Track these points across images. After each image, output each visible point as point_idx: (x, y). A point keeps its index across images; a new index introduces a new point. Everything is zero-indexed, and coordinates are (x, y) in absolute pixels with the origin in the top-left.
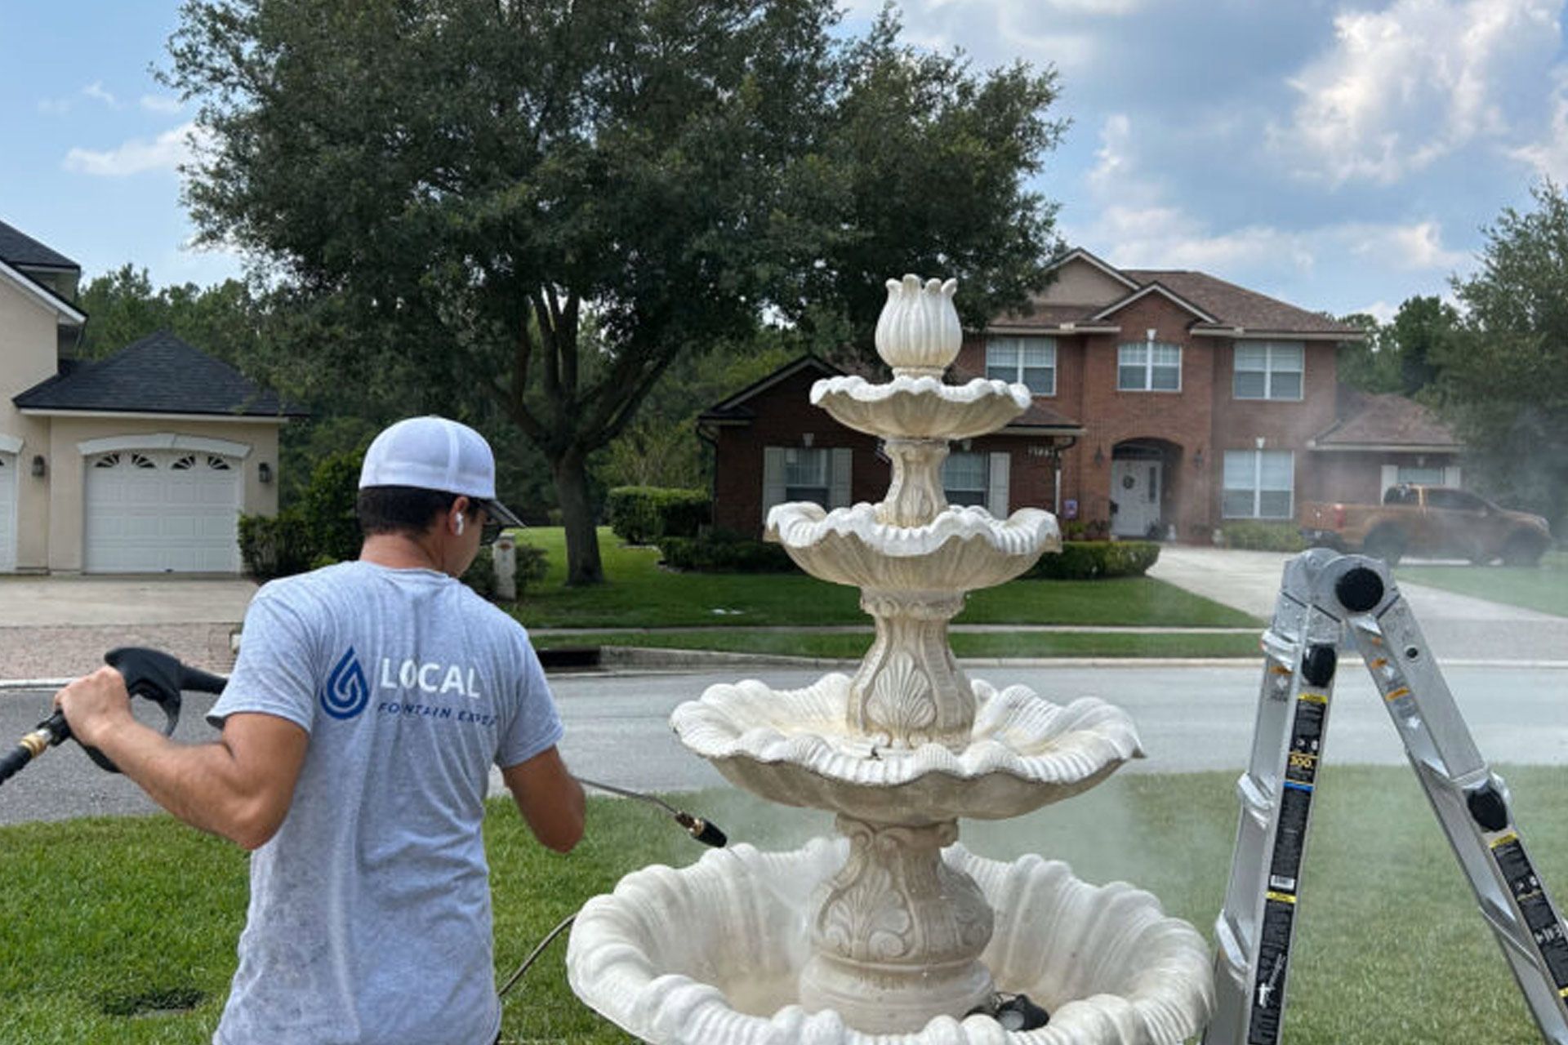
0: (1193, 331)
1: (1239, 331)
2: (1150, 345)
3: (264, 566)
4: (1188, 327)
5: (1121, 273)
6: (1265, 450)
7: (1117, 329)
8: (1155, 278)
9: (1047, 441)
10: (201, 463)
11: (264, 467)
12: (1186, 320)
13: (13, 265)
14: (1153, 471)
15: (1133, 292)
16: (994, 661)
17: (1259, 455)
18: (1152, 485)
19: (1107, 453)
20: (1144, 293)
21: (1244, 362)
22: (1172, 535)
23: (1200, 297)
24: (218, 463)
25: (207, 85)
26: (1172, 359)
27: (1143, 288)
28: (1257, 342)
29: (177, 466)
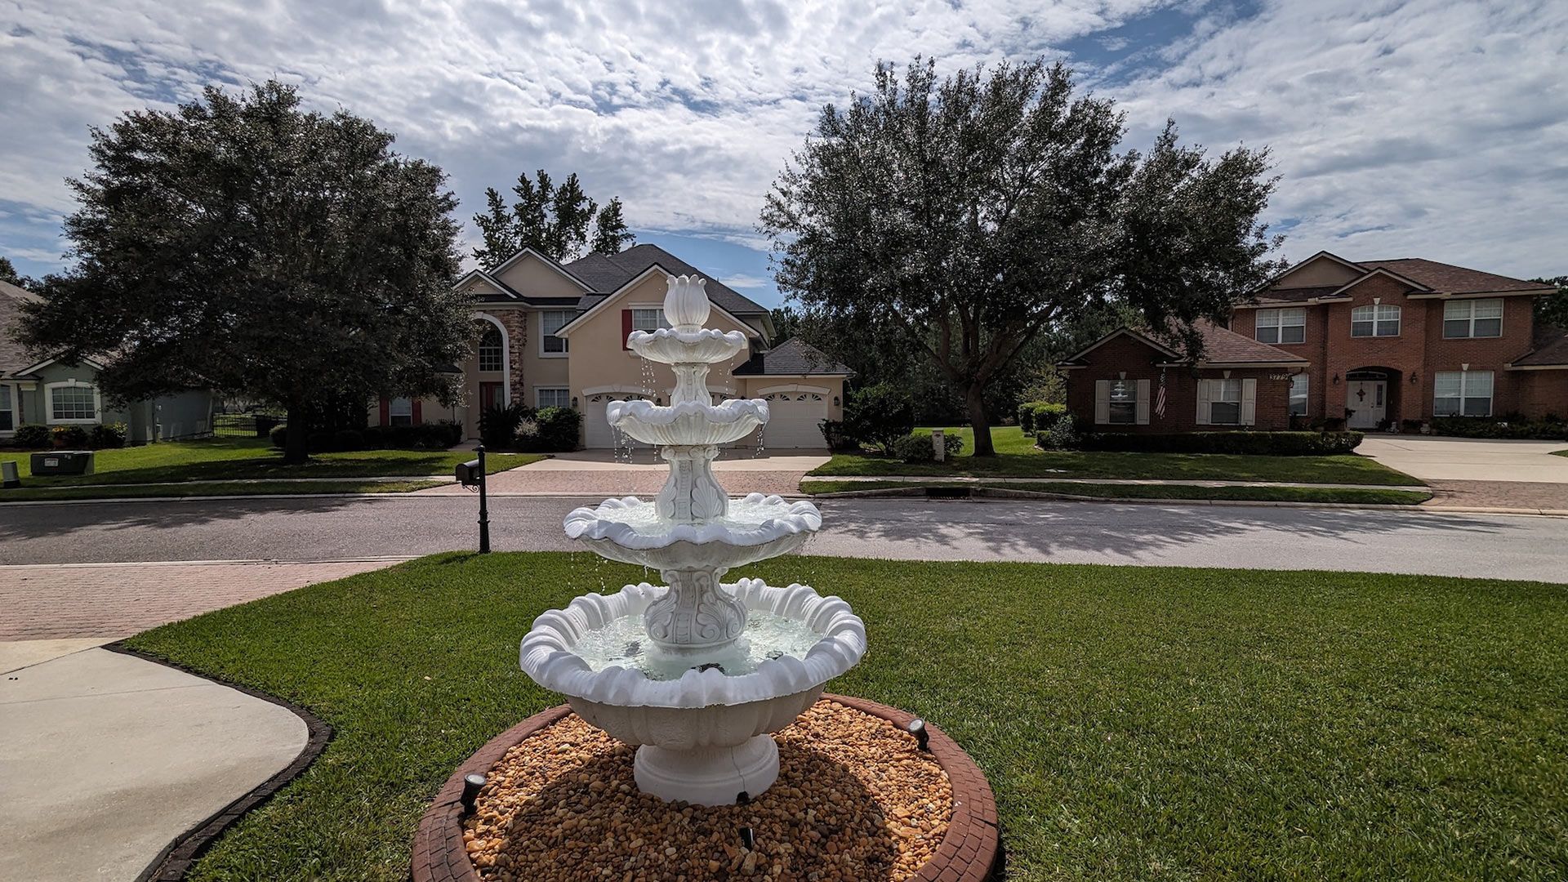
0: (1410, 297)
1: (1446, 295)
2: (1376, 308)
3: (837, 445)
4: (1406, 294)
5: (1355, 264)
6: (1470, 370)
7: (1351, 299)
8: (1380, 265)
9: (1283, 371)
10: (809, 398)
11: (836, 399)
12: (1402, 291)
13: (730, 313)
14: (1380, 388)
15: (1363, 275)
16: (1207, 502)
17: (1464, 375)
18: (1379, 395)
19: (1343, 377)
20: (1370, 275)
21: (1452, 314)
22: (1393, 427)
23: (1417, 274)
24: (816, 397)
25: (778, 230)
26: (1393, 314)
27: (1370, 272)
28: (1462, 299)
29: (799, 399)
